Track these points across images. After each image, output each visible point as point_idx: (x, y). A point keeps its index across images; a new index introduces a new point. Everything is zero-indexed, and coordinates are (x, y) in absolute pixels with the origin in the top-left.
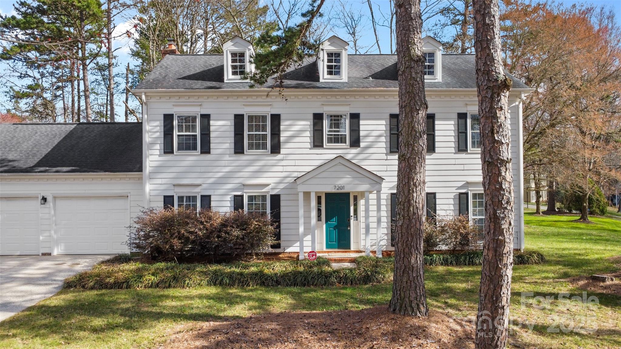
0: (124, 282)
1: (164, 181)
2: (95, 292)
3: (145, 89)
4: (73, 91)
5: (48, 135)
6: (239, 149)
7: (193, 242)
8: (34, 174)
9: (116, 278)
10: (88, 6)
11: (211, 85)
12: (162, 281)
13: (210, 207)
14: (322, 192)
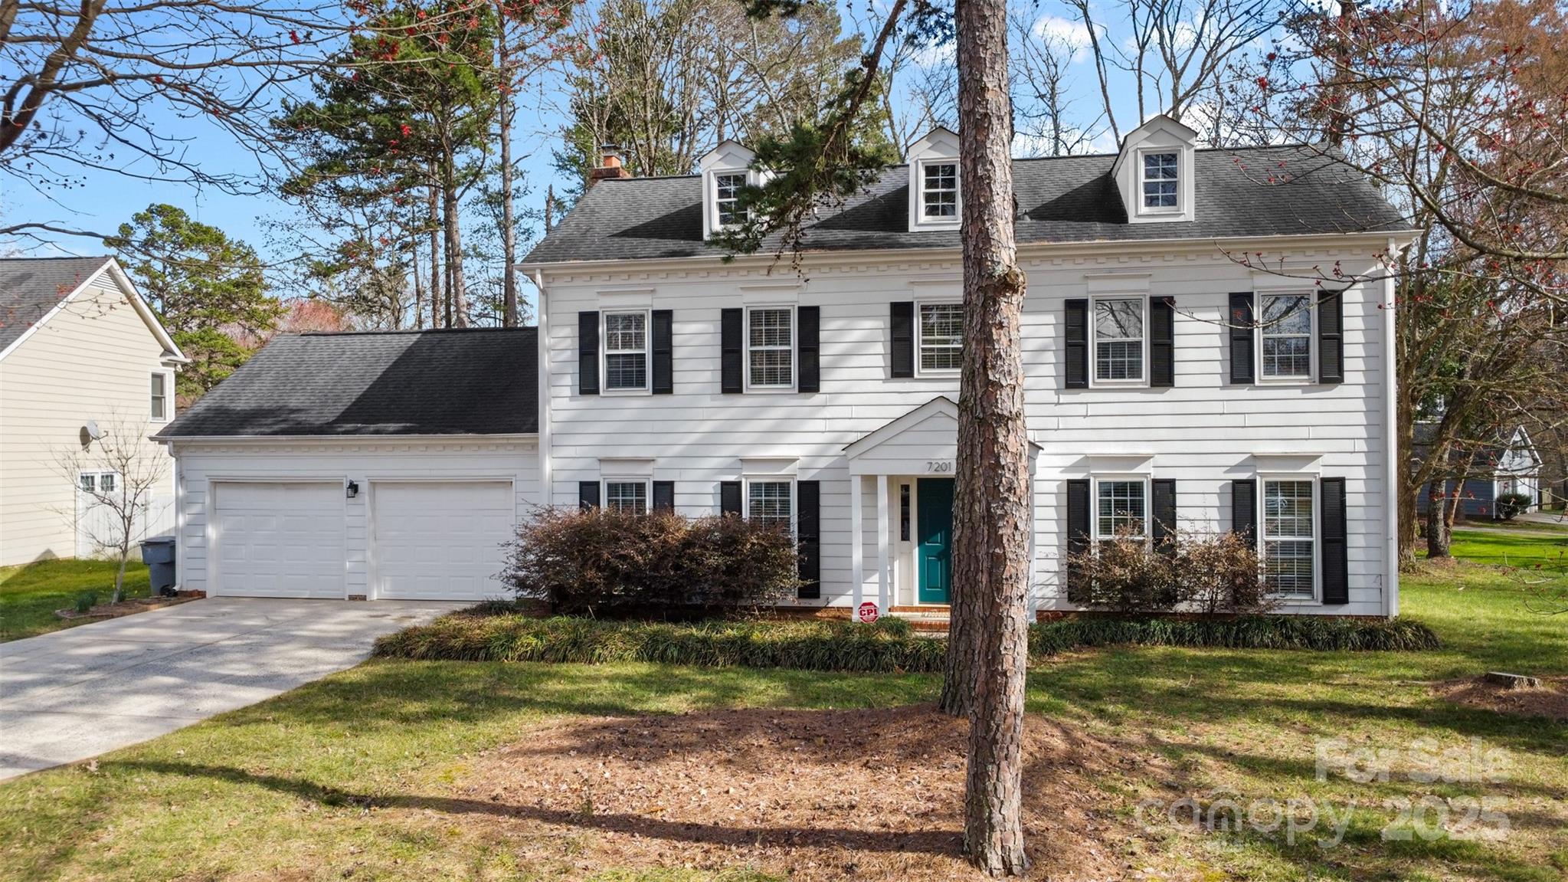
0: (481, 648)
1: (579, 451)
2: (427, 663)
3: (541, 261)
4: (434, 252)
5: (365, 357)
6: (731, 384)
7: (627, 578)
8: (334, 437)
9: (468, 639)
10: (453, 75)
11: (676, 248)
12: (550, 649)
13: (672, 506)
14: (910, 477)
